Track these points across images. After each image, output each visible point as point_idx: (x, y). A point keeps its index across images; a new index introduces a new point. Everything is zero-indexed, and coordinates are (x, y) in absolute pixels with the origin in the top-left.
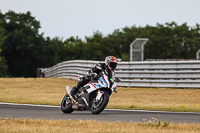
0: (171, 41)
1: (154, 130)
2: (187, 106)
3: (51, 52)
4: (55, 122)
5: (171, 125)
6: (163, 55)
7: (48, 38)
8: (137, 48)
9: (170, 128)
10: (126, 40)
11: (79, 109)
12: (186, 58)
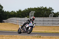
0: (42, 12)
1: (37, 38)
2: (46, 31)
3: (6, 15)
4: (7, 36)
5: (42, 37)
6: (39, 16)
7: (5, 11)
8: (32, 14)
9: (41, 38)
10: (28, 12)
11: (23, 32)
12: (46, 17)
